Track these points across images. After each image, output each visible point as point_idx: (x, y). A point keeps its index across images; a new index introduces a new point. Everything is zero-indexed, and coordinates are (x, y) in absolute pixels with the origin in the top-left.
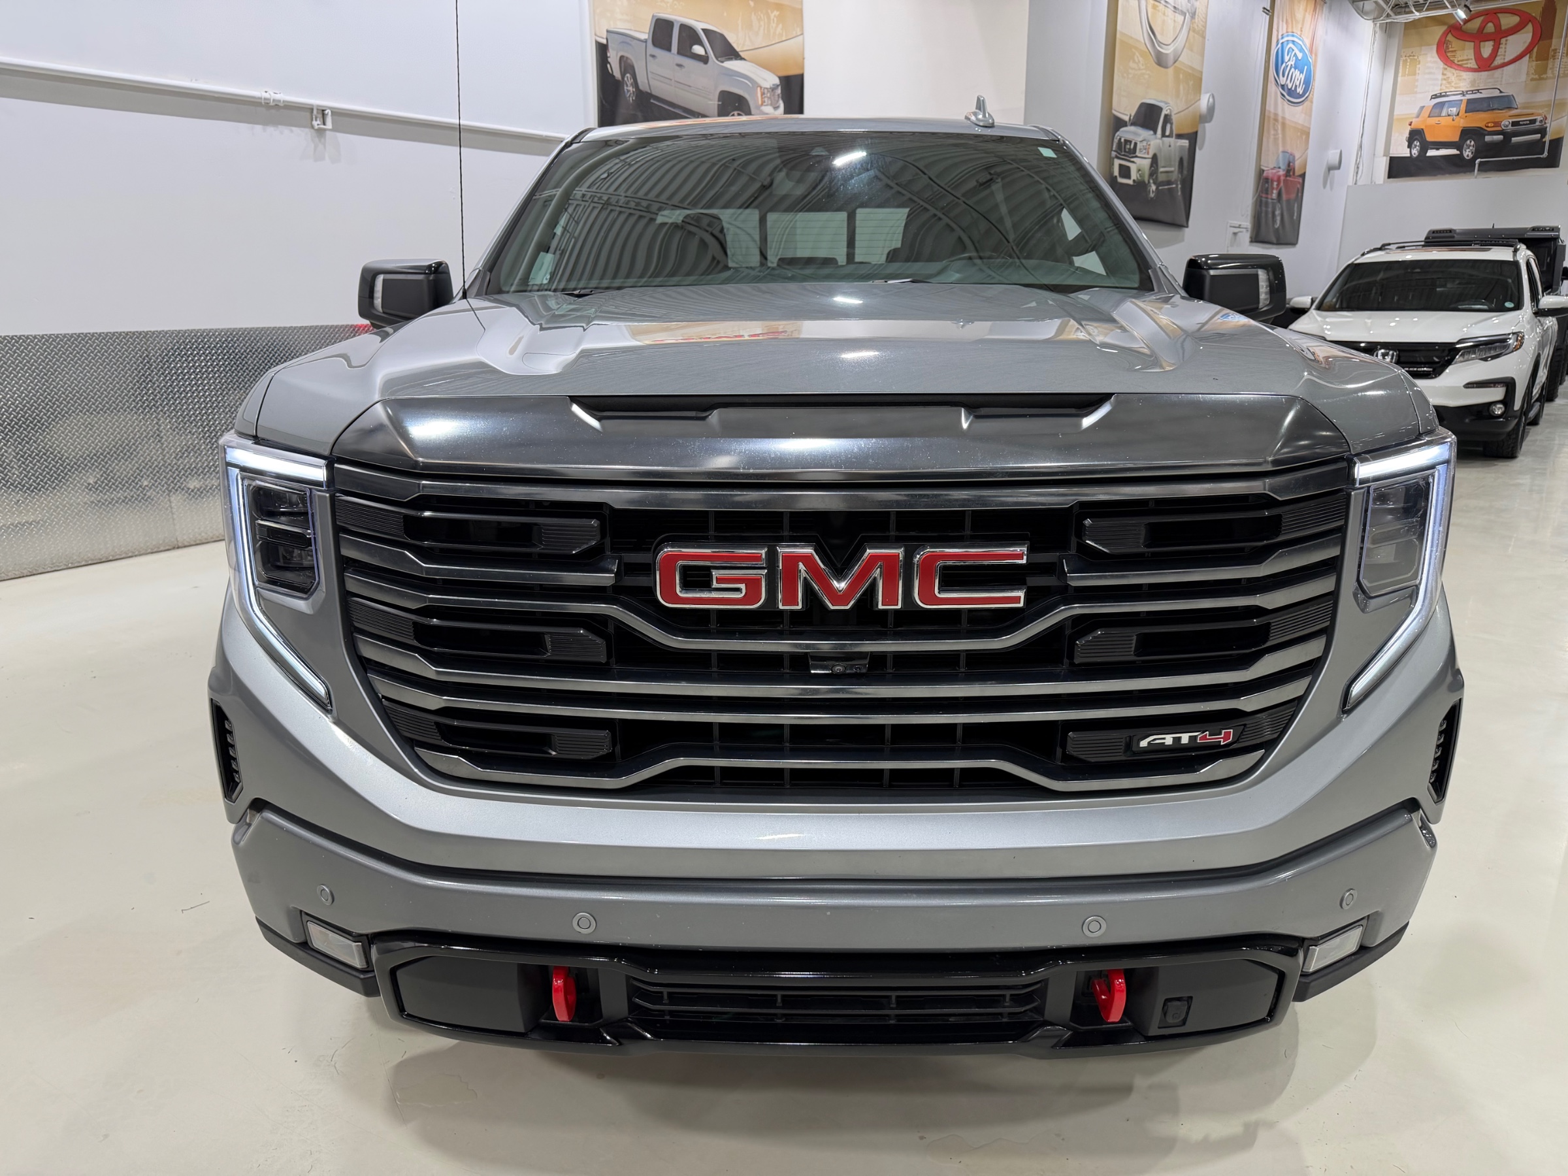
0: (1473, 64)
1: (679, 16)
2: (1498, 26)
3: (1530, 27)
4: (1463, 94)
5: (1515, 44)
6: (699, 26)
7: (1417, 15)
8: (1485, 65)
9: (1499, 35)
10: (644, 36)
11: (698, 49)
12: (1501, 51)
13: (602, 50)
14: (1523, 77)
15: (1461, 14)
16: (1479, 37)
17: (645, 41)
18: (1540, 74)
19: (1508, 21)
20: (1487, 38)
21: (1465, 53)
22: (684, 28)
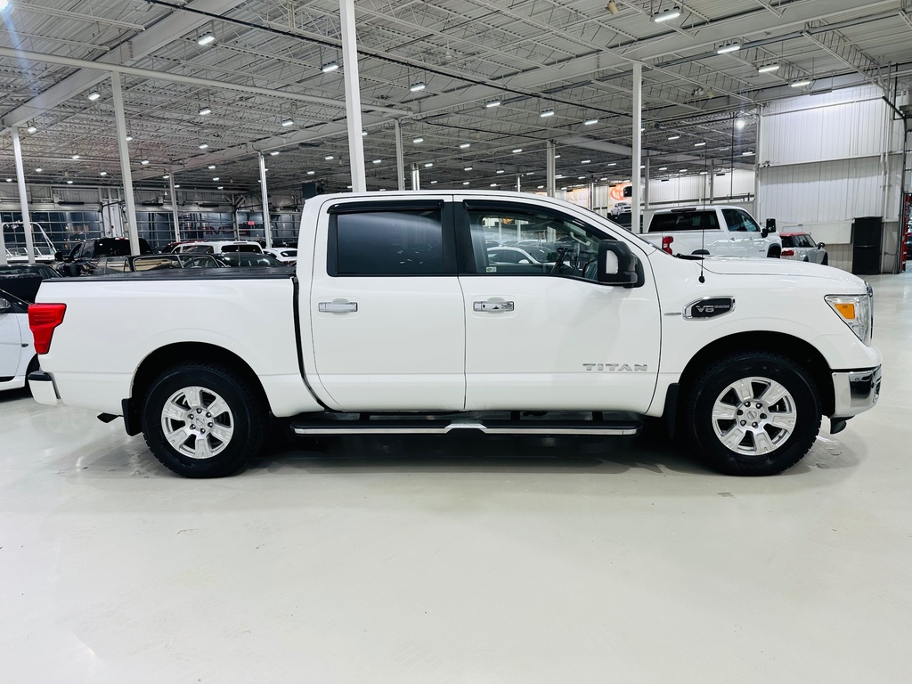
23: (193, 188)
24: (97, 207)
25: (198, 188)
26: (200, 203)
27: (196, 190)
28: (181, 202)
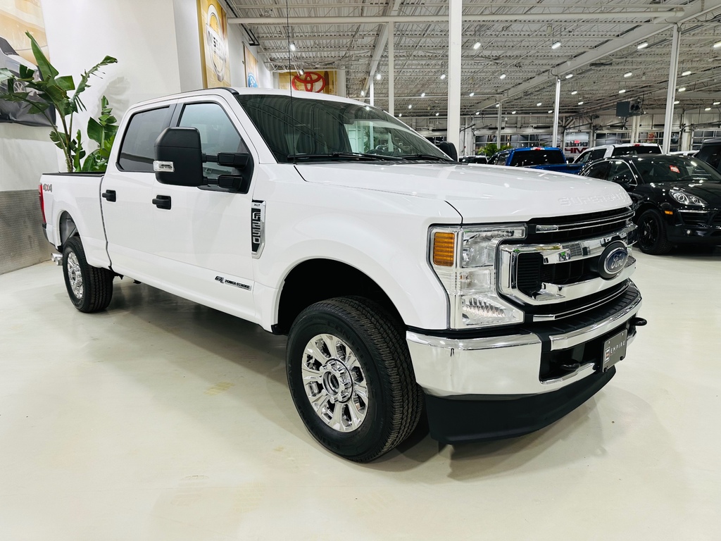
3: (321, 80)
5: (319, 85)
7: (286, 71)
9: (312, 82)
12: (314, 87)
15: (302, 73)
16: (305, 82)
19: (315, 77)
20: (308, 82)
21: (302, 86)
23: (529, 113)
25: (533, 113)
26: (534, 125)
27: (531, 115)
28: (519, 125)
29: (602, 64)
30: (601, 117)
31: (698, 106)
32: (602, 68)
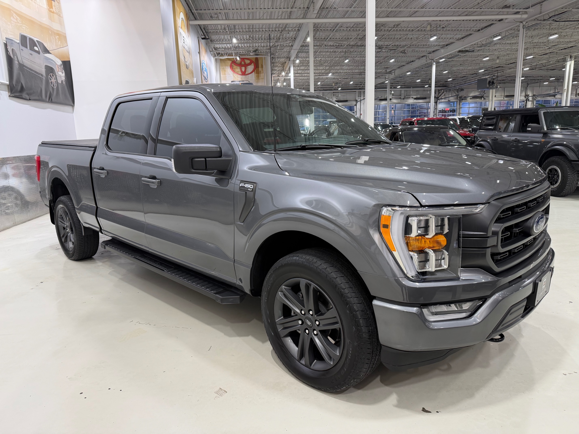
0: (240, 73)
1: (29, 35)
2: (245, 63)
3: (253, 64)
4: (240, 81)
5: (250, 68)
6: (35, 39)
7: (226, 57)
8: (244, 74)
10: (18, 42)
11: (36, 48)
12: (247, 70)
13: (6, 45)
14: (254, 78)
15: (238, 59)
17: (19, 43)
18: (258, 77)
19: (248, 62)
20: (243, 66)
21: (238, 69)
22: (31, 40)
24: (355, 103)
25: (413, 87)
26: (415, 97)
27: (411, 89)
28: (402, 97)
29: (467, 51)
30: (465, 90)
31: (539, 81)
32: (467, 53)
